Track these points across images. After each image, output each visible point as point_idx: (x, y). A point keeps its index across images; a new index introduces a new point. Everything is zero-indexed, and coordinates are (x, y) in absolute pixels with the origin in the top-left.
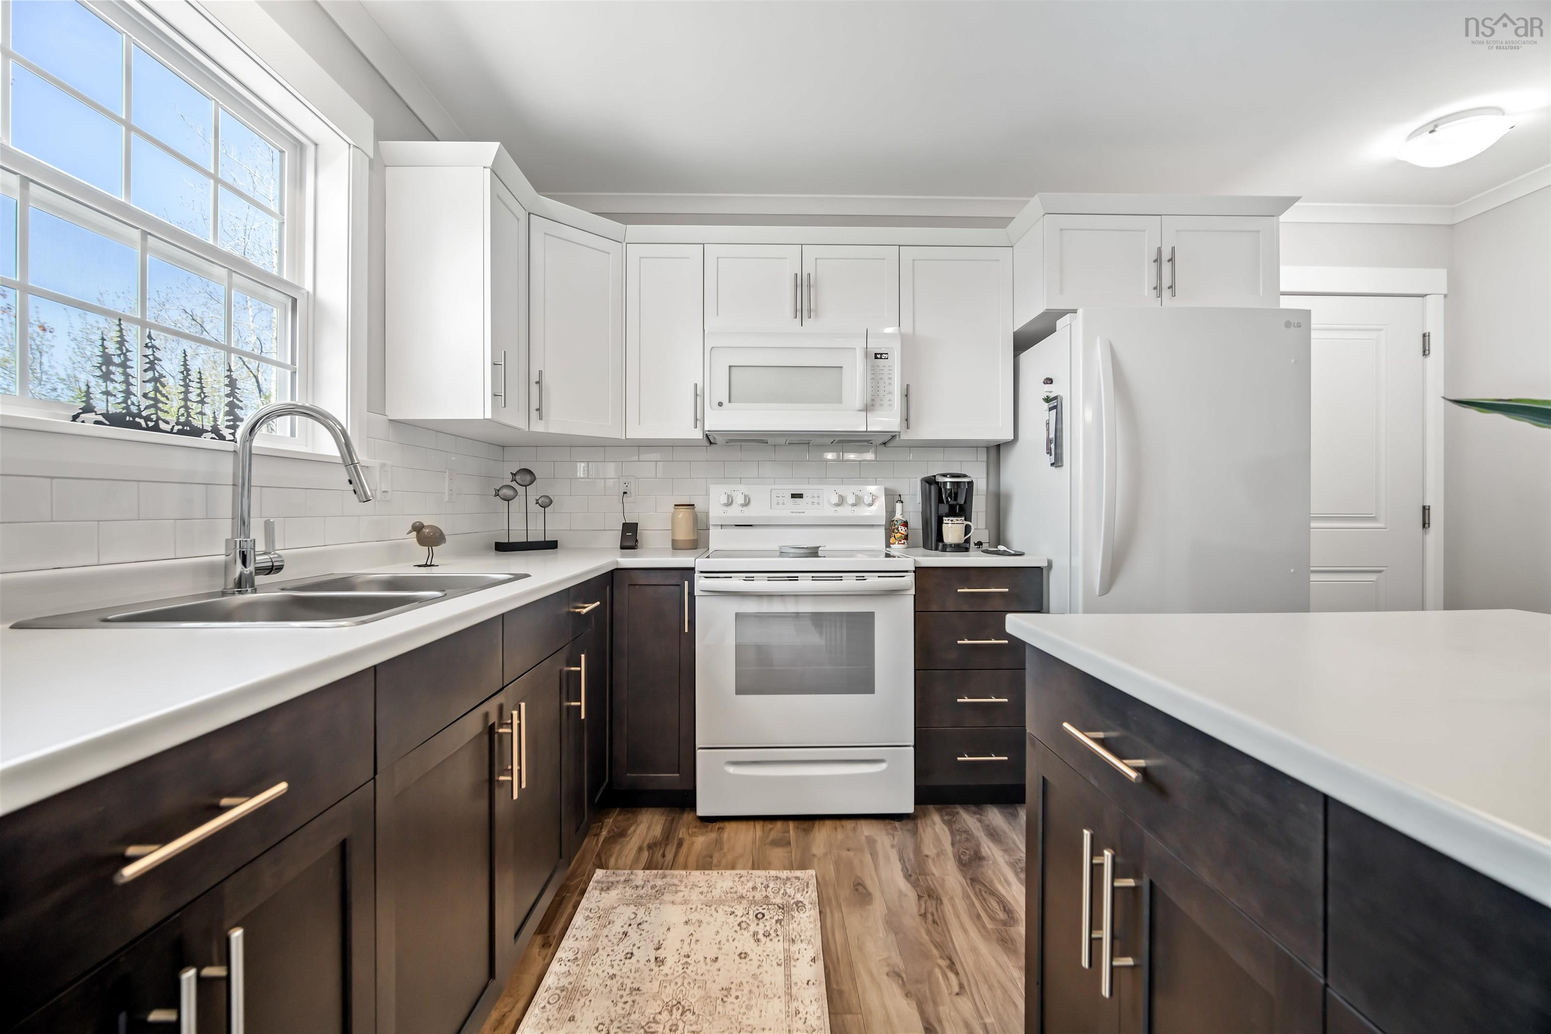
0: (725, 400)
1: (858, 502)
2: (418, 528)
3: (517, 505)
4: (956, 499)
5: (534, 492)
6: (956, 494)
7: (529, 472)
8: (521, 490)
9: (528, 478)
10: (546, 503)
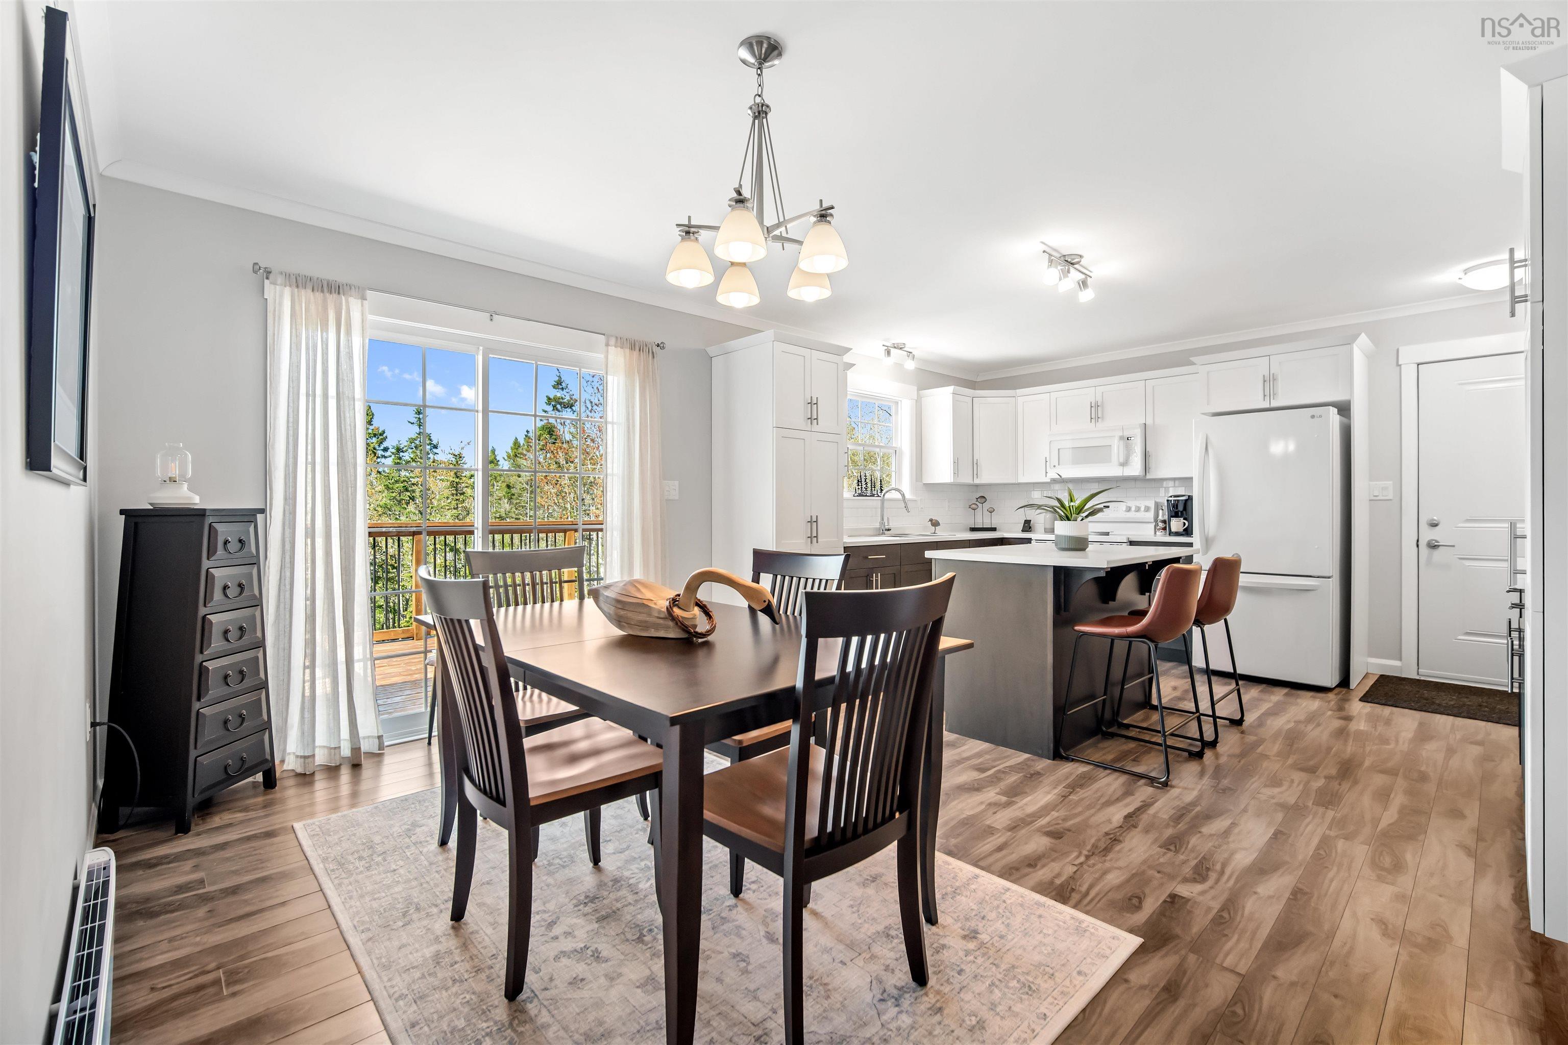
0: (1056, 464)
1: (1138, 509)
2: (931, 520)
3: (979, 511)
4: (1177, 508)
5: (987, 506)
6: (1177, 505)
7: (984, 497)
8: (980, 505)
9: (984, 500)
10: (991, 511)
